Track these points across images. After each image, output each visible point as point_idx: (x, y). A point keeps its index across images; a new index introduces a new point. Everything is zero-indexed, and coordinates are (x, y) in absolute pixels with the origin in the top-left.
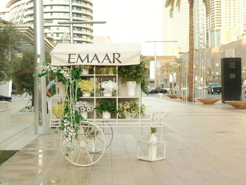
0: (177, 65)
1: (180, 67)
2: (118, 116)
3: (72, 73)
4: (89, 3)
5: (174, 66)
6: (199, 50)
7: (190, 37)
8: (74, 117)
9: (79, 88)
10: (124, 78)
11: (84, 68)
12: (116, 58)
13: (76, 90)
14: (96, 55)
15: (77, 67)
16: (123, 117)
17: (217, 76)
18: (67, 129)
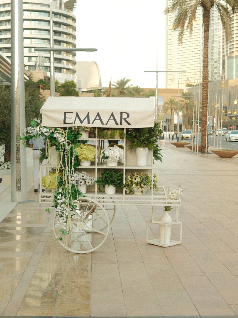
0: (183, 101)
1: (188, 105)
2: (126, 191)
3: (68, 137)
4: (72, 19)
5: (180, 102)
6: (212, 82)
7: (203, 70)
8: (70, 192)
9: (76, 156)
10: (133, 144)
11: (84, 130)
12: (124, 119)
13: (73, 158)
14: (98, 115)
15: (75, 128)
16: (131, 192)
17: (235, 116)
18: (61, 207)
